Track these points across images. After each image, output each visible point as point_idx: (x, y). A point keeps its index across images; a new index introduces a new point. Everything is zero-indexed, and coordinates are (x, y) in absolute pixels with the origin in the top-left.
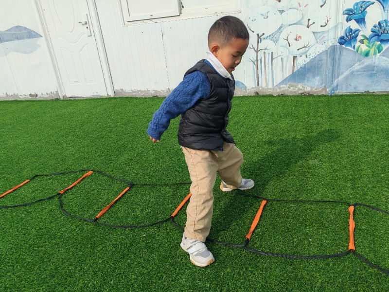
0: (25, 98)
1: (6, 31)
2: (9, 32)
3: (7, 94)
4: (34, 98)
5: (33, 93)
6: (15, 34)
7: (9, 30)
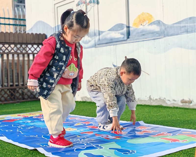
0: (173, 103)
1: (174, 24)
2: (178, 25)
3: (150, 97)
4: (187, 106)
5: (186, 99)
6: (185, 26)
7: (179, 23)
